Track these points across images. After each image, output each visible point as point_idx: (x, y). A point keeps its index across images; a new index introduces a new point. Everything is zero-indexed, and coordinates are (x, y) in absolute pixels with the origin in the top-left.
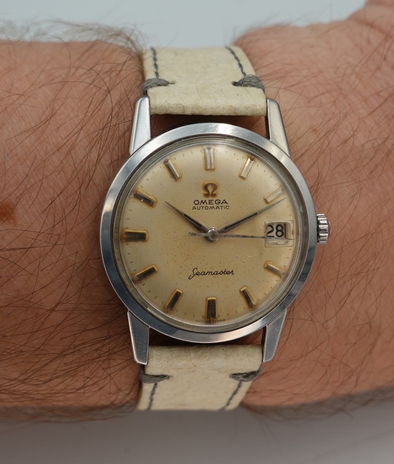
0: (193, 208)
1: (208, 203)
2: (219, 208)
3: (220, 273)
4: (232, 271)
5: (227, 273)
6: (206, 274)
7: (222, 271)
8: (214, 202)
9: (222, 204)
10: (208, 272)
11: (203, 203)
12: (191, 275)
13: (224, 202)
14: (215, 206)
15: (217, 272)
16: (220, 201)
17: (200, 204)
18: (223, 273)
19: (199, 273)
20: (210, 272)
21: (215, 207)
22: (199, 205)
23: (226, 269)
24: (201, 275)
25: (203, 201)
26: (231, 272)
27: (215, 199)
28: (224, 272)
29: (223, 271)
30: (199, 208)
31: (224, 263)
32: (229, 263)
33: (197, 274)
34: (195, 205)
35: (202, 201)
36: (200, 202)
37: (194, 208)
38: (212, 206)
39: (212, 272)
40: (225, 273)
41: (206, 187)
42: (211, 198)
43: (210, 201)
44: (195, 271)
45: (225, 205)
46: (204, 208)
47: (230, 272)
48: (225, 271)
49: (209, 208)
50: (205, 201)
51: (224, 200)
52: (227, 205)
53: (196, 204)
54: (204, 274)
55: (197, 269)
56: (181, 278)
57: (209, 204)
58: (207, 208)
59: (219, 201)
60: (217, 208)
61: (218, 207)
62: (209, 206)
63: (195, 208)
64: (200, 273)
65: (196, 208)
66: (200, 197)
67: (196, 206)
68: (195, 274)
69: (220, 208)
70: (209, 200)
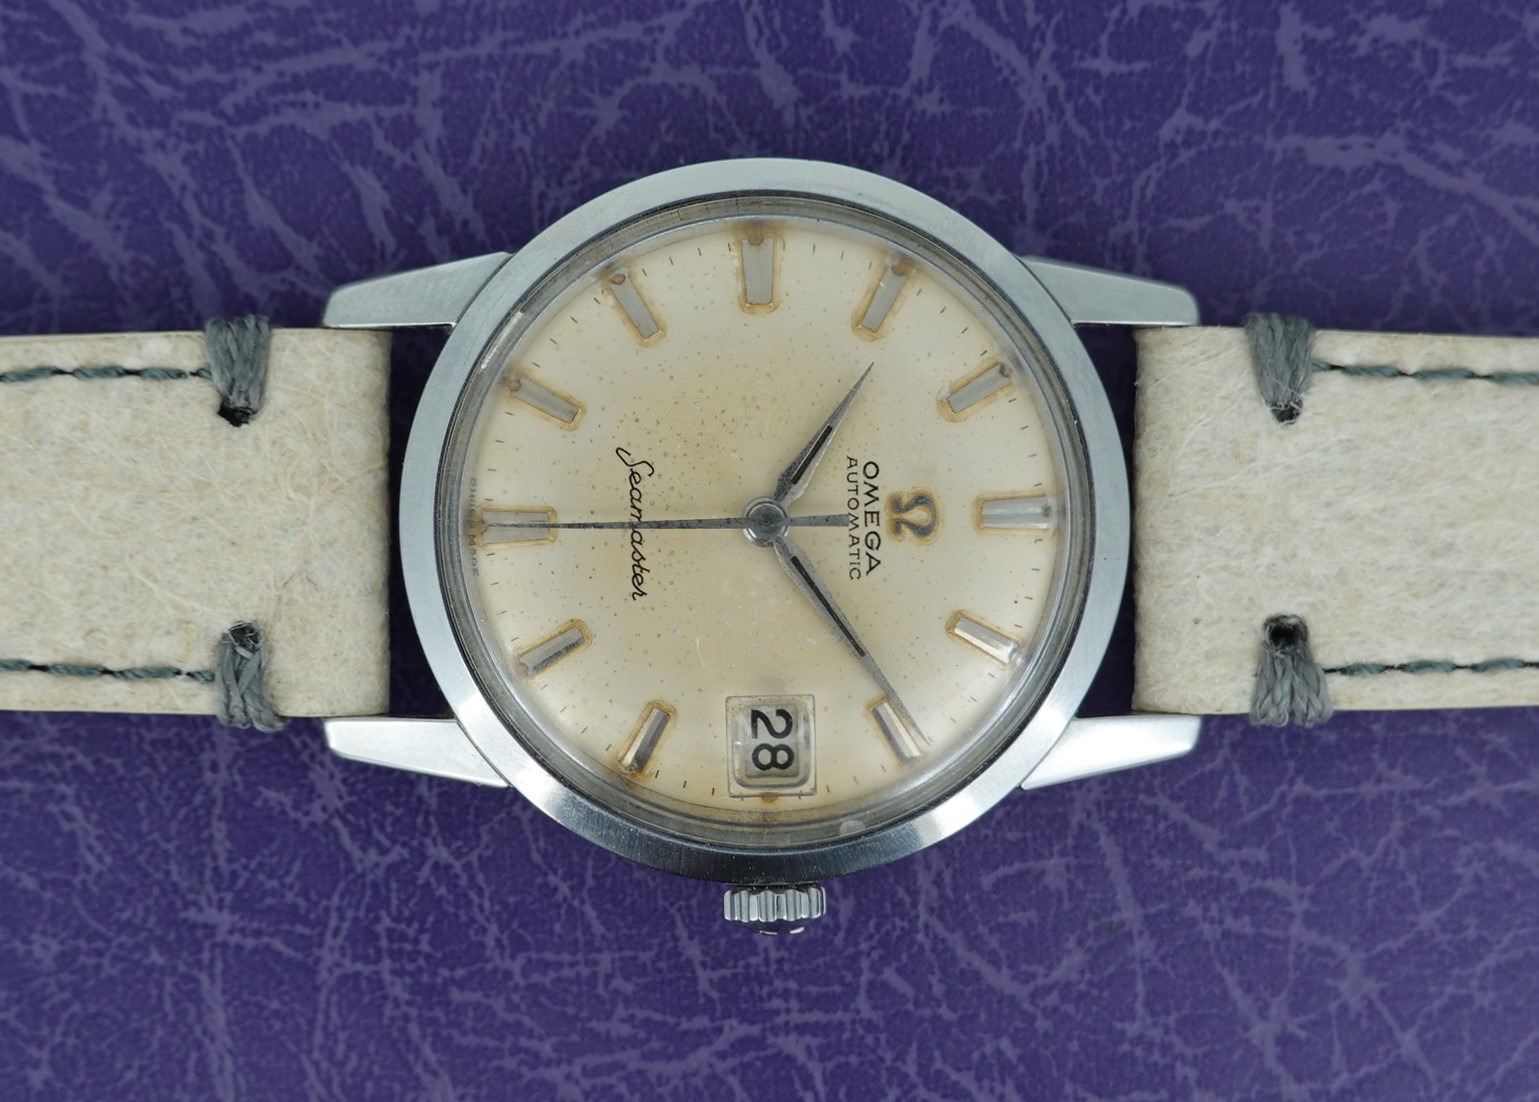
0: (851, 459)
1: (869, 508)
2: (854, 544)
3: (636, 551)
4: (643, 594)
5: (636, 575)
6: (634, 507)
7: (643, 558)
8: (872, 527)
9: (867, 554)
10: (639, 511)
11: (868, 494)
12: (630, 454)
13: (874, 563)
14: (861, 533)
15: (640, 543)
16: (877, 548)
17: (865, 483)
18: (638, 561)
19: (637, 483)
21: (854, 533)
22: (861, 478)
23: (648, 571)
24: (631, 488)
25: (874, 493)
26: (642, 588)
28: (639, 566)
29: (642, 563)
30: (852, 478)
31: (670, 565)
32: (672, 583)
33: (633, 473)
34: (861, 465)
35: (876, 488)
36: (873, 482)
37: (853, 463)
38: (861, 522)
40: (638, 570)
41: (922, 500)
42: (884, 517)
43: (875, 515)
44: (643, 470)
45: (864, 567)
46: (853, 494)
47: (639, 584)
48: (642, 569)
50: (876, 499)
51: (879, 562)
52: (863, 573)
53: (865, 467)
54: (633, 498)
55: (650, 475)
56: (622, 422)
57: (866, 513)
58: (852, 504)
59: (875, 545)
60: (853, 537)
61: (855, 541)
62: (860, 512)
63: (851, 466)
64: (635, 486)
65: (852, 470)
66: (891, 483)
67: (859, 469)
68: (634, 468)
69: (854, 549)
70: (877, 513)
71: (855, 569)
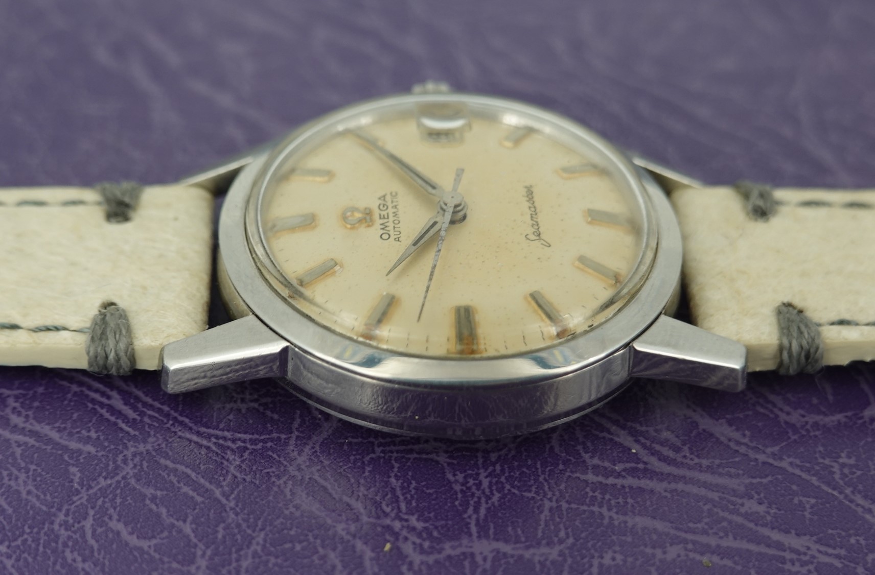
1: (386, 220)
3: (532, 204)
4: (525, 187)
5: (531, 194)
6: (537, 222)
7: (528, 201)
10: (532, 219)
11: (387, 226)
12: (542, 244)
14: (391, 210)
15: (531, 207)
17: (389, 231)
20: (532, 217)
21: (395, 210)
22: (392, 233)
23: (524, 196)
24: (539, 230)
25: (382, 226)
26: (527, 190)
27: (376, 213)
29: (528, 199)
30: (397, 233)
33: (539, 235)
34: (392, 238)
35: (382, 229)
36: (384, 231)
37: (399, 240)
38: (391, 215)
39: (531, 214)
40: (530, 196)
42: (376, 216)
43: (382, 217)
44: (532, 237)
45: (388, 198)
46: (397, 226)
48: (527, 197)
49: (396, 219)
50: (382, 224)
51: (380, 199)
54: (538, 225)
55: (527, 235)
56: (549, 258)
57: (388, 218)
58: (397, 221)
59: (381, 207)
61: (395, 207)
62: (391, 218)
63: (399, 238)
64: (536, 230)
65: (396, 236)
66: (374, 231)
68: (538, 238)
69: (395, 204)
70: (380, 218)
71: (394, 195)
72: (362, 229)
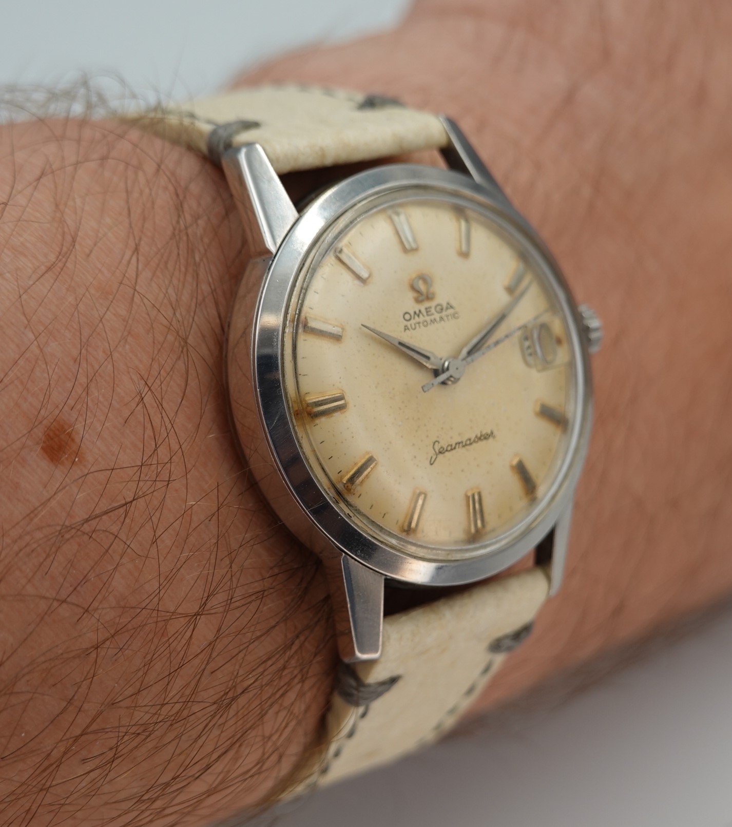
1: (425, 314)
3: (474, 441)
4: (491, 432)
5: (485, 438)
6: (454, 448)
7: (476, 437)
8: (433, 310)
10: (456, 444)
11: (418, 316)
12: (431, 457)
14: (437, 316)
15: (470, 440)
17: (414, 319)
18: (478, 439)
20: (459, 443)
21: (438, 319)
22: (412, 321)
24: (447, 452)
25: (417, 312)
26: (489, 434)
27: (432, 304)
28: (480, 437)
29: (478, 436)
30: (413, 327)
31: (476, 420)
32: (484, 417)
33: (440, 452)
34: (406, 323)
35: (415, 313)
36: (412, 314)
37: (406, 328)
38: (432, 317)
39: (462, 442)
40: (482, 438)
41: (413, 288)
42: (427, 304)
43: (428, 310)
44: (437, 447)
45: (450, 311)
46: (421, 325)
48: (481, 435)
49: (429, 323)
50: (420, 311)
51: (448, 304)
54: (452, 450)
55: (438, 442)
56: (417, 466)
57: (428, 315)
58: (426, 324)
59: (440, 307)
61: (441, 318)
62: (428, 319)
63: (408, 329)
64: (445, 449)
65: (409, 327)
67: (408, 324)
68: (437, 452)
69: (445, 318)
70: (425, 309)
71: (455, 316)
72: (411, 295)
